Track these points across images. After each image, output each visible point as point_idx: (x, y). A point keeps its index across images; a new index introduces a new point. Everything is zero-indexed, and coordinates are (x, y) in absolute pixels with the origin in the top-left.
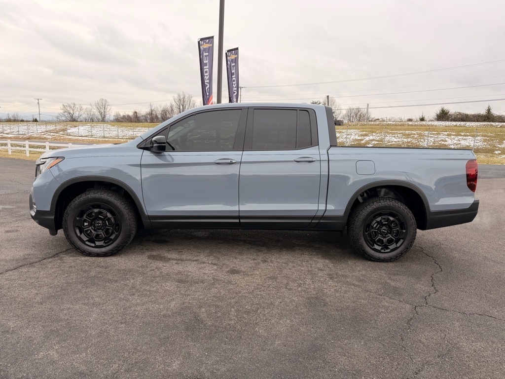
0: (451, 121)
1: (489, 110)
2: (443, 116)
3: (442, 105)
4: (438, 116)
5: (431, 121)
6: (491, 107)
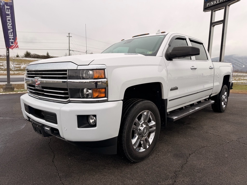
0: (32, 58)
1: (48, 54)
2: (28, 55)
3: (27, 50)
4: (25, 55)
5: (23, 57)
6: (49, 53)
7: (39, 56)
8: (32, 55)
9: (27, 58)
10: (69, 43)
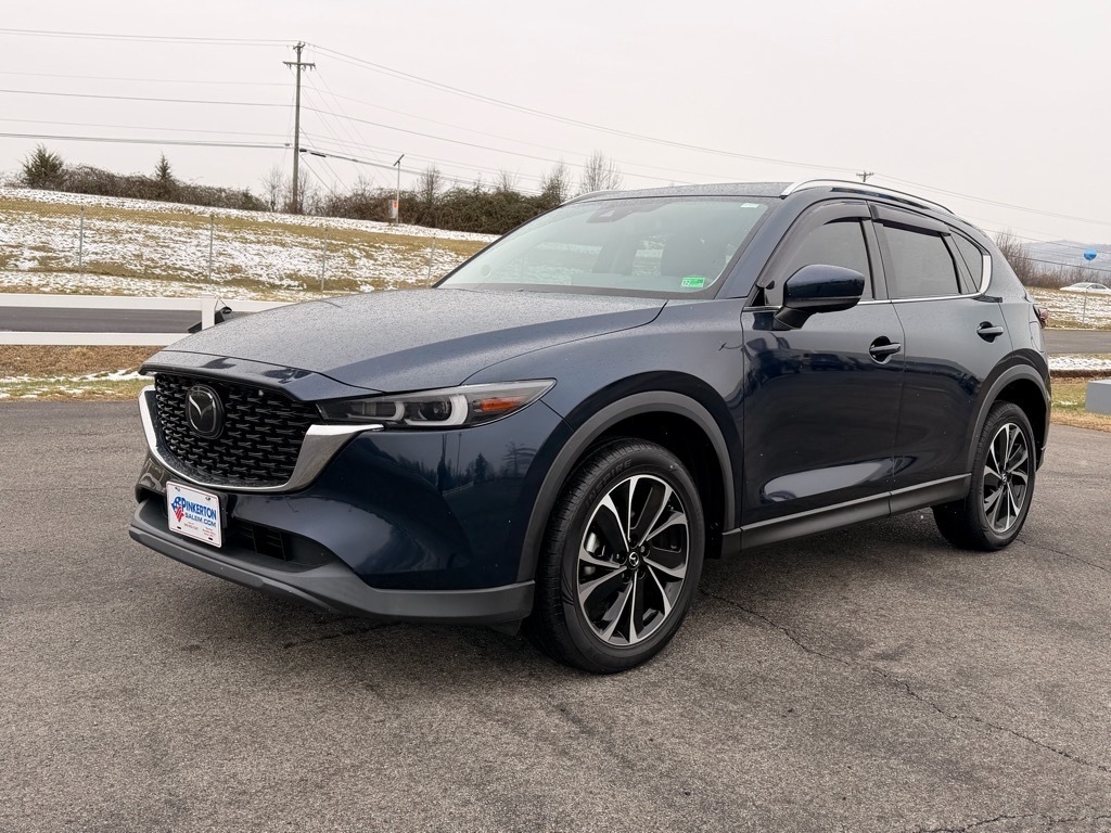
0: (66, 190)
1: (164, 169)
2: (45, 173)
4: (29, 171)
5: (13, 186)
6: (169, 162)
7: (111, 177)
8: (72, 174)
9: (38, 191)
10: (298, 106)
